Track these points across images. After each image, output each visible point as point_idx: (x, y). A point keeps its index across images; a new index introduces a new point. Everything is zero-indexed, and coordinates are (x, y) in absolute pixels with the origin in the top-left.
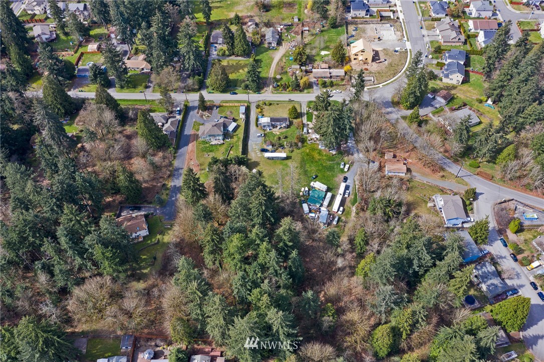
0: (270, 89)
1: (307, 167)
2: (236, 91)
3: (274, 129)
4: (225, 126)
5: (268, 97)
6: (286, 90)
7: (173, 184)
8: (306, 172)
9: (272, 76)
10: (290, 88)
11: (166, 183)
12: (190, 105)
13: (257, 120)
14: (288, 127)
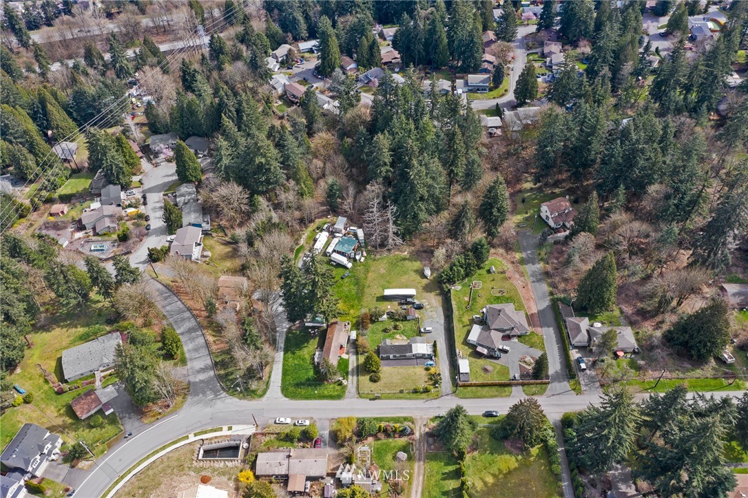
0: (418, 428)
1: (354, 289)
5: (422, 409)
8: (357, 282)
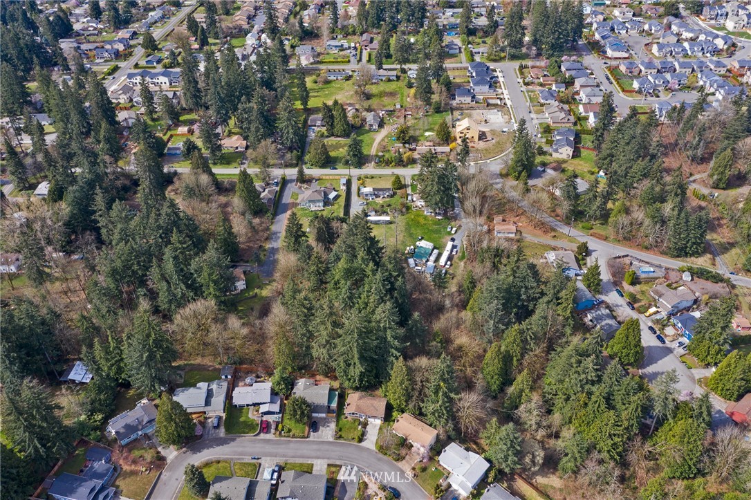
0: (372, 165)
1: (413, 230)
2: (336, 167)
3: (377, 199)
4: (326, 195)
5: (369, 171)
6: (388, 166)
7: (271, 246)
8: (411, 235)
9: (374, 154)
10: (393, 164)
11: (264, 245)
12: (288, 178)
13: (359, 190)
14: (392, 196)
